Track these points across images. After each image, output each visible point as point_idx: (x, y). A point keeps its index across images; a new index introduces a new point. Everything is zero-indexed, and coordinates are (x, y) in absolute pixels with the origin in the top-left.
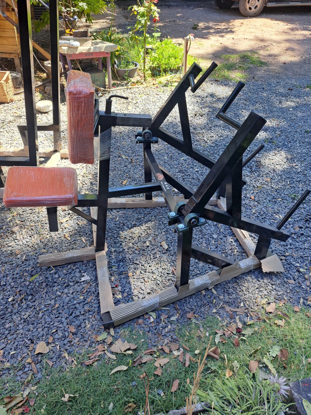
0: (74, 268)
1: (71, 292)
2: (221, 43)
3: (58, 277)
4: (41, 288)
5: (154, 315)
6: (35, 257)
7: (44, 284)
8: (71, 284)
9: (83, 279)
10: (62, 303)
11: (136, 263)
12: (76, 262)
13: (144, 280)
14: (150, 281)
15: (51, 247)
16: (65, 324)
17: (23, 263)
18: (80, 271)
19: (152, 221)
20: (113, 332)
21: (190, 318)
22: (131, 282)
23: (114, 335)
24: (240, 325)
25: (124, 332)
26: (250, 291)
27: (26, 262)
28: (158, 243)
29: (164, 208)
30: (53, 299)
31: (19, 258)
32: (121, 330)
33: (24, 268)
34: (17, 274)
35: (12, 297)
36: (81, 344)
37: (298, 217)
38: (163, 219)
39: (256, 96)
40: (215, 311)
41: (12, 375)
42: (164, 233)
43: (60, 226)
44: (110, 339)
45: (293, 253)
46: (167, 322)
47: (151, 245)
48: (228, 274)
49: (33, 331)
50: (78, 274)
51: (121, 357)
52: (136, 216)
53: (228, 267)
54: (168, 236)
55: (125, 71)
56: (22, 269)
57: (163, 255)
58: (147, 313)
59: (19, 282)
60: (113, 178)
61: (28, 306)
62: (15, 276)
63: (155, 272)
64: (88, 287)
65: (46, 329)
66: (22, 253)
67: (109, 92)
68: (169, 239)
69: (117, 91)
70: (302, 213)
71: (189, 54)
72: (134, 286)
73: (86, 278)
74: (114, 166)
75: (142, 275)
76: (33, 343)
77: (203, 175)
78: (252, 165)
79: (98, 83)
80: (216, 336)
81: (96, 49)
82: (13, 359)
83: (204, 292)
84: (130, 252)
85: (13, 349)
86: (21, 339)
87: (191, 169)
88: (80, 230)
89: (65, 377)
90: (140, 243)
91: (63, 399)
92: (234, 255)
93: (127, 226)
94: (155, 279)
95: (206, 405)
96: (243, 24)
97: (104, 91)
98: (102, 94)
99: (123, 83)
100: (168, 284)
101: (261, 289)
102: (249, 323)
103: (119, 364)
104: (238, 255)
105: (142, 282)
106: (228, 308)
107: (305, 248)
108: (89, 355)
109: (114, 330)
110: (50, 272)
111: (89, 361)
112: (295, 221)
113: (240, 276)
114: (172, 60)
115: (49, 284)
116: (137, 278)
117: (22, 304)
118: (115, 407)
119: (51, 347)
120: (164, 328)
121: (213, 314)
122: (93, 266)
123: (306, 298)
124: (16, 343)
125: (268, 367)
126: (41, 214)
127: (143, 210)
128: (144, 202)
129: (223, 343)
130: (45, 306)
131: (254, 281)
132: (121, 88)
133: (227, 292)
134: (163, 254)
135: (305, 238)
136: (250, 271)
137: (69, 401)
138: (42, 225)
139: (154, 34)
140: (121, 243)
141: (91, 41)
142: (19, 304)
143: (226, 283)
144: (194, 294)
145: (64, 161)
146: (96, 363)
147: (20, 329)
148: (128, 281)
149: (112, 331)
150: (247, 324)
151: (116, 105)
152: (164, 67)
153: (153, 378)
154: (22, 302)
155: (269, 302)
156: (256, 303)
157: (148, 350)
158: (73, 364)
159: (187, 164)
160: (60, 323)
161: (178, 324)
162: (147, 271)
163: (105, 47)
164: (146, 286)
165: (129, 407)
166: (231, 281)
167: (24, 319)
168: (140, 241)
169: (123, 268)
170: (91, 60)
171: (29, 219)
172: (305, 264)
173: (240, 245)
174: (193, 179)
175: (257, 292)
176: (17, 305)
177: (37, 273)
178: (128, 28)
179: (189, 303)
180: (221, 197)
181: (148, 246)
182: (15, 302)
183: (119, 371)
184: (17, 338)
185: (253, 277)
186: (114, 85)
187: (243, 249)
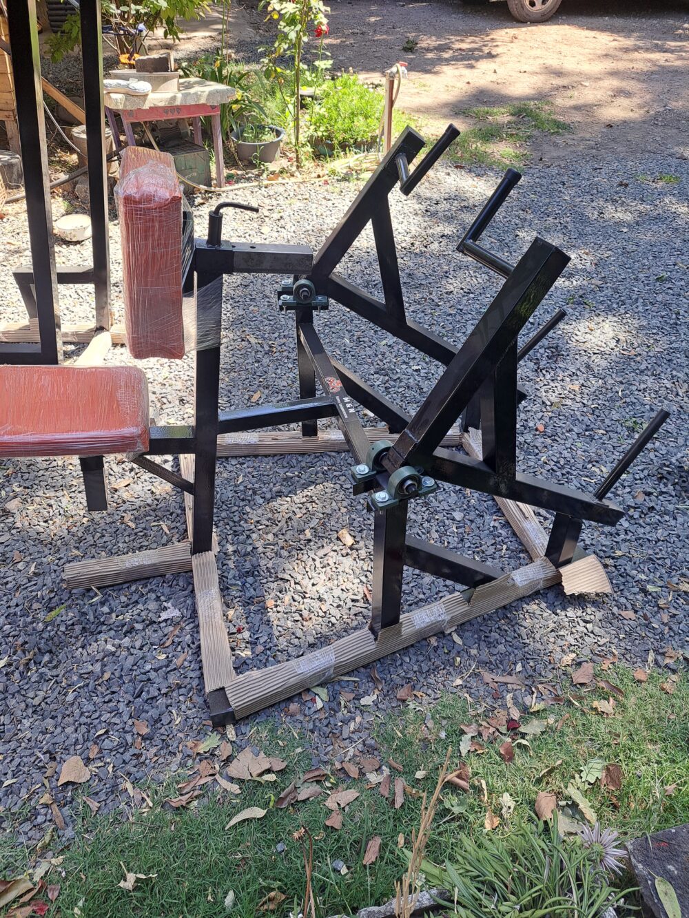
0: (144, 591)
1: (138, 644)
2: (468, 83)
3: (108, 611)
4: (71, 637)
5: (323, 693)
6: (56, 568)
7: (78, 628)
8: (138, 626)
9: (164, 616)
10: (119, 670)
11: (282, 579)
12: (149, 578)
13: (301, 615)
14: (314, 617)
15: (91, 545)
16: (126, 718)
17: (30, 581)
18: (158, 599)
19: (317, 484)
20: (233, 732)
21: (404, 698)
22: (272, 620)
23: (234, 739)
24: (516, 714)
25: (258, 732)
26: (537, 636)
27: (36, 579)
28: (331, 533)
29: (344, 454)
30: (97, 661)
31: (20, 571)
32: (252, 728)
33: (31, 592)
34: (17, 605)
35: (6, 658)
36: (161, 760)
37: (642, 471)
38: (343, 478)
39: (547, 200)
40: (459, 682)
41: (8, 831)
42: (344, 510)
43: (112, 497)
44: (226, 750)
45: (632, 552)
46: (353, 710)
47: (315, 536)
48: (487, 602)
49: (55, 734)
50: (153, 605)
51: (251, 789)
52: (282, 472)
53: (487, 585)
54: (353, 516)
55: (255, 148)
56: (29, 594)
57: (341, 558)
58: (308, 690)
59: (21, 623)
60: (230, 387)
61: (41, 678)
62: (12, 610)
63: (325, 597)
64: (177, 632)
65: (83, 729)
66: (28, 559)
67: (219, 195)
68: (356, 524)
69: (236, 192)
70: (652, 460)
71: (396, 106)
72: (279, 628)
73: (172, 613)
74: (232, 360)
75: (296, 603)
76: (53, 759)
77: (429, 379)
78: (539, 355)
79: (195, 174)
80: (463, 738)
81: (188, 98)
82: (10, 796)
83: (433, 641)
84: (268, 554)
85: (10, 773)
86: (28, 752)
87: (404, 366)
88: (157, 505)
89: (126, 835)
90: (291, 532)
91: (122, 884)
92: (501, 557)
93: (263, 495)
94: (325, 613)
95: (441, 894)
96: (516, 38)
97: (206, 191)
98: (203, 199)
99: (250, 175)
100: (355, 623)
101: (562, 633)
102: (536, 709)
103: (247, 804)
104: (509, 558)
105: (297, 621)
106: (488, 676)
107: (659, 540)
108: (180, 786)
109: (236, 729)
110: (90, 602)
111: (180, 798)
112: (636, 480)
113: (514, 605)
114: (360, 122)
115: (87, 626)
116: (286, 611)
117: (29, 674)
118: (237, 898)
119: (94, 769)
120: (345, 722)
121: (455, 690)
122: (188, 586)
123: (661, 651)
124: (17, 761)
125: (578, 805)
126: (68, 472)
127: (297, 459)
128: (299, 442)
129: (478, 755)
130: (81, 676)
131: (545, 615)
132: (246, 185)
133: (485, 641)
134: (343, 556)
135: (657, 517)
136: (537, 593)
137: (136, 889)
138: (72, 495)
139: (317, 63)
140: (248, 533)
141: (175, 80)
142: (22, 674)
143: (484, 619)
144: (412, 646)
145: (119, 350)
146: (195, 803)
147: (26, 730)
148: (265, 618)
149: (231, 732)
150: (531, 711)
151: (234, 223)
152: (340, 136)
153: (323, 835)
154: (29, 669)
155: (578, 660)
156: (550, 663)
157: (310, 771)
158: (144, 805)
159: (394, 354)
160: (113, 714)
161: (377, 713)
162: (307, 596)
163: (207, 93)
164: (305, 629)
165: (271, 900)
166: (495, 615)
167: (34, 706)
168: (290, 528)
169: (255, 590)
170: (177, 123)
171: (41, 483)
172: (658, 574)
173: (514, 534)
174: (408, 387)
175: (552, 640)
176: (17, 674)
177: (63, 604)
178: (259, 50)
179: (401, 665)
180: (470, 429)
181: (309, 541)
182: (12, 668)
183: (247, 819)
184: (20, 749)
185: (543, 605)
186: (230, 179)
187: (521, 544)
